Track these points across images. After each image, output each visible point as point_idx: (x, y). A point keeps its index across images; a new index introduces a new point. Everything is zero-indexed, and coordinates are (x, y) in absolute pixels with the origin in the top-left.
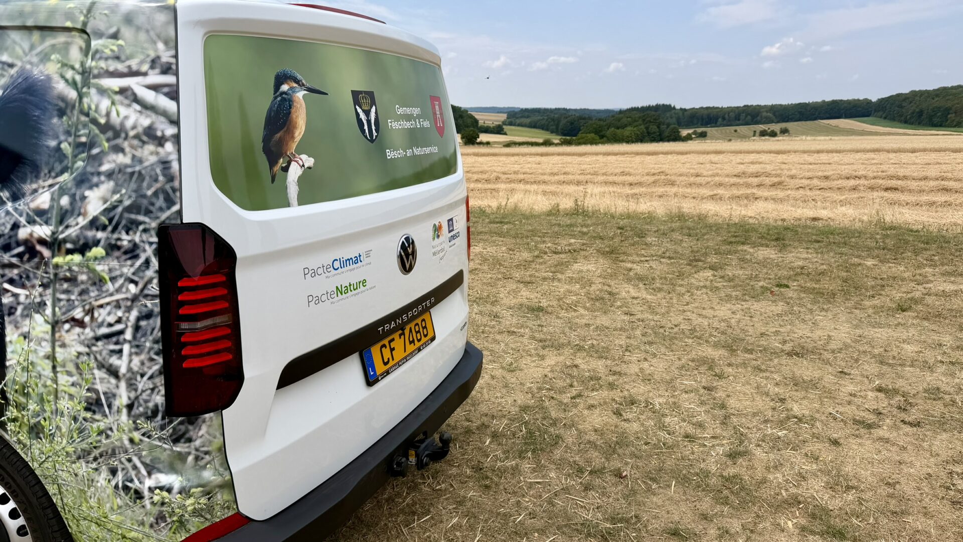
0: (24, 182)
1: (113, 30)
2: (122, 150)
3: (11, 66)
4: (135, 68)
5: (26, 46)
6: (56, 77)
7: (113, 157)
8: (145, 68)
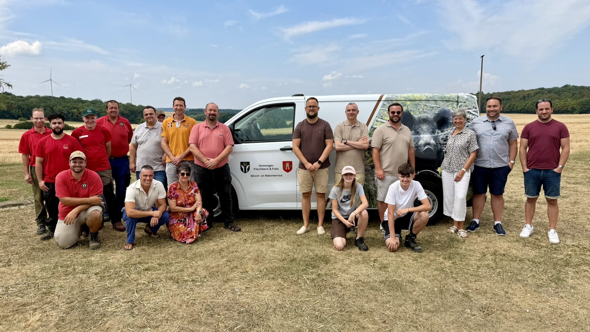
0: (444, 128)
1: (464, 101)
2: (469, 122)
3: (440, 107)
4: (470, 108)
5: (443, 104)
6: (451, 110)
7: (468, 123)
8: (472, 108)
